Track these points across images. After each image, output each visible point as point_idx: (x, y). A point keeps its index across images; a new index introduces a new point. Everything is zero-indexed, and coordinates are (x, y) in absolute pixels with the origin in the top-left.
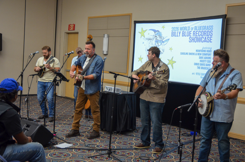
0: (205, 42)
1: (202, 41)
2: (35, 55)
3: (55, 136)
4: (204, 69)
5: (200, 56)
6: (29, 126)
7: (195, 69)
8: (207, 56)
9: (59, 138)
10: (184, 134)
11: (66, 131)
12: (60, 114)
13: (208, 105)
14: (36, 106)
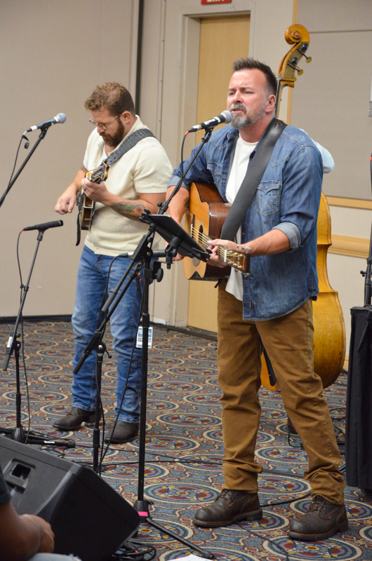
2: (50, 130)
3: (144, 520)
6: (29, 470)
9: (163, 532)
11: (198, 496)
12: (168, 412)
14: (51, 373)
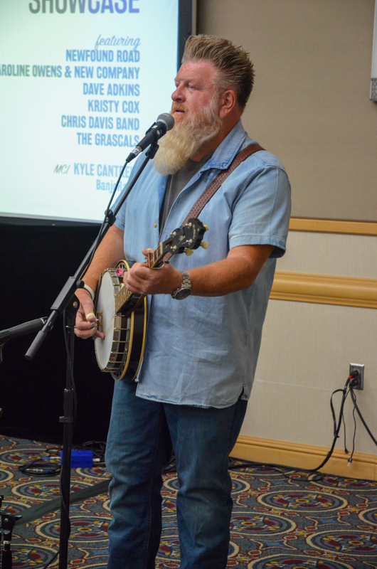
0: (107, 11)
1: (94, 7)
4: (110, 143)
5: (89, 81)
7: (67, 146)
8: (120, 81)
10: (31, 466)
13: (124, 324)
